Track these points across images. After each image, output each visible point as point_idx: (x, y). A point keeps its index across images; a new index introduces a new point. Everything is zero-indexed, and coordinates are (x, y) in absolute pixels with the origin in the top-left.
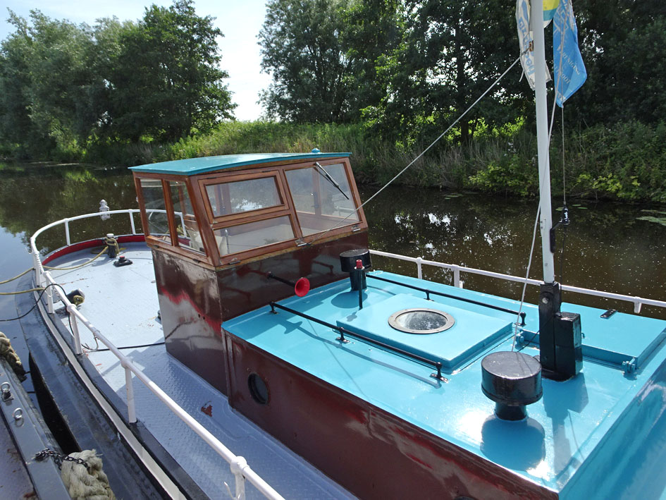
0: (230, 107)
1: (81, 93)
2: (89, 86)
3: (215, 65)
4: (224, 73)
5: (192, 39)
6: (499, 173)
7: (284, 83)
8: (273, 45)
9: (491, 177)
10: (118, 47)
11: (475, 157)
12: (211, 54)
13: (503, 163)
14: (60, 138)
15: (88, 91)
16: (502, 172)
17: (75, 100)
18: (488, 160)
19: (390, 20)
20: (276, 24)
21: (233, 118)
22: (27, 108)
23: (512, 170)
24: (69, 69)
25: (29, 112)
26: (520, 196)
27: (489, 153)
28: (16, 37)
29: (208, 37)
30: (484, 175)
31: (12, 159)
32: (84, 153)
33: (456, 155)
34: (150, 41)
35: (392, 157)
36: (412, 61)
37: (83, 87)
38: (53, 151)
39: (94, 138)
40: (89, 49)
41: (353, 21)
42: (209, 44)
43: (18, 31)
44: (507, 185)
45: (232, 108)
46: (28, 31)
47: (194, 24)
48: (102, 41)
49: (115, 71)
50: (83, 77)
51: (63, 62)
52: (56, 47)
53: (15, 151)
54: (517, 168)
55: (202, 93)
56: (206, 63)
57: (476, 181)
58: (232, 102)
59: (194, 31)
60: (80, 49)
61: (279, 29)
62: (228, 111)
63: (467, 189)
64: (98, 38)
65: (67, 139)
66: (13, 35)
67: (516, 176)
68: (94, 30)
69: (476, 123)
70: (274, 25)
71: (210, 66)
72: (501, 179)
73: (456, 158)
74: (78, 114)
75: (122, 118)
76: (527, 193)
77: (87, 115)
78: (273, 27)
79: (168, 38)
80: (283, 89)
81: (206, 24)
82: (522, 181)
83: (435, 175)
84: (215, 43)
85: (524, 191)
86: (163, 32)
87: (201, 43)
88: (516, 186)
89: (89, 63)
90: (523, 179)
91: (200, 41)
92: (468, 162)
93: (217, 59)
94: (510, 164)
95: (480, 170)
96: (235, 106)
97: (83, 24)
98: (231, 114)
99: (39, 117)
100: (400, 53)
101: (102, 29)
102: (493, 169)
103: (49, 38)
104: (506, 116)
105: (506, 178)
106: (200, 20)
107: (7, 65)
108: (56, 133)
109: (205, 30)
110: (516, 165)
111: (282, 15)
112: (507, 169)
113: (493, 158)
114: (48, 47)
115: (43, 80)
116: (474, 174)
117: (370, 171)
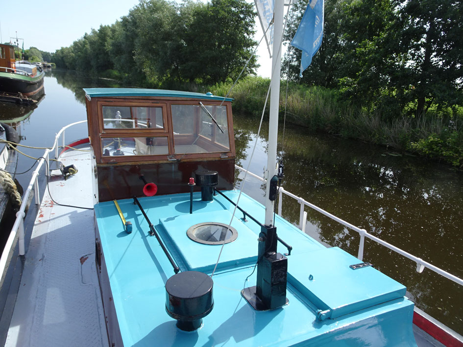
0: (254, 66)
1: (165, 46)
2: (170, 42)
3: (251, 36)
4: (256, 43)
5: (239, 17)
6: (437, 143)
7: (295, 53)
8: (293, 26)
9: (430, 146)
10: (192, 19)
11: (420, 128)
12: (250, 28)
13: (443, 137)
14: (148, 73)
15: (168, 45)
16: (439, 143)
17: (160, 50)
18: (431, 132)
19: (380, 14)
20: (299, 11)
21: (255, 74)
22: (133, 52)
23: (449, 143)
24: (160, 30)
25: (134, 55)
26: (451, 165)
27: (432, 126)
28: (138, 8)
29: (250, 17)
30: (424, 143)
31: (122, 82)
32: (160, 84)
33: (405, 123)
34: (211, 16)
35: (355, 117)
36: (386, 47)
37: (166, 42)
38: (143, 81)
39: (167, 76)
40: (174, 18)
41: (352, 13)
42: (250, 22)
43: (140, 4)
44: (442, 155)
45: (256, 67)
46: (145, 4)
47: (243, 7)
48: (182, 14)
49: (186, 34)
50: (167, 36)
51: (158, 25)
52: (156, 15)
53: (125, 78)
54: (454, 142)
55: (237, 54)
56: (245, 34)
57: (416, 146)
58: (257, 63)
59: (242, 12)
60: (169, 18)
61: (300, 15)
62: (253, 69)
63: (408, 151)
64: (181, 12)
65: (152, 75)
66: (136, 6)
67: (451, 149)
68: (180, 6)
69: (432, 102)
70: (297, 11)
71: (248, 37)
72: (438, 148)
73: (405, 125)
74: (160, 59)
75: (184, 65)
76: (458, 164)
77: (165, 60)
78: (296, 13)
79: (223, 15)
80: (293, 58)
81: (250, 8)
82: (456, 153)
83: (385, 136)
84: (254, 22)
85: (457, 161)
86: (220, 11)
87: (244, 20)
88: (449, 157)
89: (172, 28)
90: (457, 152)
91: (244, 19)
92: (414, 130)
93: (253, 33)
94: (448, 138)
95: (422, 138)
96: (259, 66)
97: (173, 2)
98: (255, 71)
99: (139, 58)
100: (378, 40)
101: (185, 6)
102: (432, 139)
103: (153, 9)
104: (455, 98)
105: (442, 148)
106: (247, 4)
107: (129, 24)
108: (147, 70)
109: (249, 11)
110: (454, 140)
111: (304, 5)
112: (445, 142)
113: (435, 131)
114: (151, 15)
115: (145, 36)
116: (416, 141)
117: (336, 125)
